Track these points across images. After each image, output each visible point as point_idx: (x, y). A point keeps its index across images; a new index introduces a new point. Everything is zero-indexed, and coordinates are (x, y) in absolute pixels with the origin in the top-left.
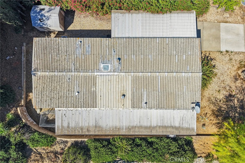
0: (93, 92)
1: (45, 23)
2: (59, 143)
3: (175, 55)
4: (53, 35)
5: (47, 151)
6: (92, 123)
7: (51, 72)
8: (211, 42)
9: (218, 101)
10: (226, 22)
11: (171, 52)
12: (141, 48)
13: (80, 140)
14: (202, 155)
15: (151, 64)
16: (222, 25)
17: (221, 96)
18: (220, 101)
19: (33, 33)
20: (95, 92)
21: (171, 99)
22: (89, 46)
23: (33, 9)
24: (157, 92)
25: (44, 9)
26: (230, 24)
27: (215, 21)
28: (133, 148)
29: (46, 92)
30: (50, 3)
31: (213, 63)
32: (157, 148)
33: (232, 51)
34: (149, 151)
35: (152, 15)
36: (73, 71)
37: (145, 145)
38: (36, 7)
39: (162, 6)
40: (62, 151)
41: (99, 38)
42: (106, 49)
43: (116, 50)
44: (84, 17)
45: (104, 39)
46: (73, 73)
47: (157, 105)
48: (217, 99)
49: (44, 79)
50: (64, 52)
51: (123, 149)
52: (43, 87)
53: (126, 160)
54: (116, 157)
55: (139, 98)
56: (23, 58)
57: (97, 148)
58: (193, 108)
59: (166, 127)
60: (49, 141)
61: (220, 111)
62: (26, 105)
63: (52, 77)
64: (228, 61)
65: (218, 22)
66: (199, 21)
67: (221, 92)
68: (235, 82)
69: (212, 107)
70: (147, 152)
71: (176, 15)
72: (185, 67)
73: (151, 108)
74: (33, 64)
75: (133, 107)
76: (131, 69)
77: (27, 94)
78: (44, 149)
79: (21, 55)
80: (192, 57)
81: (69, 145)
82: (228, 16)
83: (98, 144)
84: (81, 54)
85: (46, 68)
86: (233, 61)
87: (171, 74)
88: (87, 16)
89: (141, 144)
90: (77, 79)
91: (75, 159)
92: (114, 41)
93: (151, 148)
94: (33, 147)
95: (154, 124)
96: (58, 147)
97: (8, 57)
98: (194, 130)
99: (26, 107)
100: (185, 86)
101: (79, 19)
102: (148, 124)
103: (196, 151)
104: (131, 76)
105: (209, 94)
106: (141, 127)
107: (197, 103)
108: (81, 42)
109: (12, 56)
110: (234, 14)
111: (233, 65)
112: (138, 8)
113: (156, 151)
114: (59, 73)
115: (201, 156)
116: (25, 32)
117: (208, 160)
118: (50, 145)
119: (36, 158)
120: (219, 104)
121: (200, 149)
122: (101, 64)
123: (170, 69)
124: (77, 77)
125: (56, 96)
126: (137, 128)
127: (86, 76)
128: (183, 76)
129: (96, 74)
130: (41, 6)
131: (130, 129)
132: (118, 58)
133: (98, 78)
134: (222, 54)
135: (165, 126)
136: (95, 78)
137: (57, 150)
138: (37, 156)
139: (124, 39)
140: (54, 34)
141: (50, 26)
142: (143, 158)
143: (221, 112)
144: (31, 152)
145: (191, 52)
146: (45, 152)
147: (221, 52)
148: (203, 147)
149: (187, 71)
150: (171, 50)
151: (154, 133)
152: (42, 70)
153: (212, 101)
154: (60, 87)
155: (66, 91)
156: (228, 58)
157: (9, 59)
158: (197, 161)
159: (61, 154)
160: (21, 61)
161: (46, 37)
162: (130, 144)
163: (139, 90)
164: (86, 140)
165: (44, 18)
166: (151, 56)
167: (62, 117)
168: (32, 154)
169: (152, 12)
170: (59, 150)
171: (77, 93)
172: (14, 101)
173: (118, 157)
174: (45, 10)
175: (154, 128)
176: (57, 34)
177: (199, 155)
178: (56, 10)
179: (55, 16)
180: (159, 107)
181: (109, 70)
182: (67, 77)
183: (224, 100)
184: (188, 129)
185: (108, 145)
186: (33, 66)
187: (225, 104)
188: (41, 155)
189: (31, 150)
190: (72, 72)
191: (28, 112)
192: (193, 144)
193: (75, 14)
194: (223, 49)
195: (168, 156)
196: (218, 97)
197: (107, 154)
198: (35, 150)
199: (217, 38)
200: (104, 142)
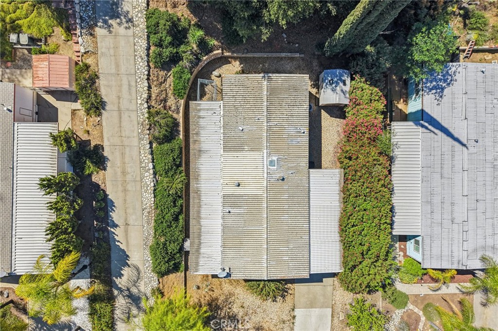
0: (242, 147)
1: (328, 86)
2: (177, 103)
3: (288, 247)
4: (314, 91)
5: (168, 90)
6: (204, 146)
7: (268, 97)
8: (306, 296)
9: (230, 306)
10: (332, 316)
11: (292, 242)
12: (296, 205)
13: (181, 128)
14: (161, 284)
15: (277, 218)
16: (329, 311)
17: (236, 309)
18: (230, 308)
19: (316, 66)
20: (243, 150)
21: (234, 242)
22: (299, 142)
23: (345, 71)
24: (243, 226)
25: (345, 84)
26: (331, 321)
27: (334, 302)
28: (172, 196)
29: (242, 90)
30: (353, 92)
31: (279, 298)
32: (171, 226)
33: (295, 324)
34: (169, 217)
35: (337, 218)
36: (268, 124)
37: (175, 211)
38: (348, 75)
39: (347, 231)
40: (168, 108)
41: (308, 155)
42: (295, 163)
43: (294, 175)
44: (338, 131)
45: (307, 160)
46: (266, 124)
47: (227, 226)
48: (232, 304)
49: (259, 89)
50: (292, 112)
51: (171, 184)
52: (248, 87)
53: (157, 187)
54: (161, 175)
55: (235, 204)
56: (285, 54)
57: (172, 151)
58: (224, 270)
59: (199, 236)
60: (180, 91)
61: (217, 309)
62: (224, 57)
63: (261, 98)
64: (282, 319)
65: (332, 305)
66: (334, 281)
67: (241, 310)
68: (254, 328)
69: (222, 298)
70: (167, 213)
71: (338, 248)
72: (274, 259)
73: (223, 218)
74: (277, 75)
75: (224, 196)
76: (271, 193)
77: (237, 59)
78: (170, 85)
79: (289, 52)
80: (286, 267)
81: (175, 115)
82: (341, 319)
83: (177, 153)
84: (289, 133)
85: (272, 91)
86: (282, 325)
87: (266, 243)
88: (339, 135)
89: (176, 206)
90: (259, 129)
91: (160, 125)
92: (305, 173)
93: (171, 218)
94: (174, 73)
95: (203, 222)
96: (172, 102)
97: (285, 36)
98: (196, 272)
99: (221, 57)
100: (250, 259)
101: (336, 124)
102: (202, 216)
103: (166, 277)
104: (262, 193)
105: (238, 294)
106: (200, 207)
107: (230, 275)
108: (304, 133)
109: (287, 40)
110: (343, 326)
111: (276, 326)
112: (347, 202)
113: (168, 225)
114: (266, 108)
115: (159, 283)
116: (318, 55)
117: (156, 291)
118: (175, 92)
119: (161, 77)
120: (225, 307)
121: (168, 282)
122: (277, 157)
123: (271, 241)
124: (261, 129)
125: (237, 104)
126: (198, 201)
127: (263, 139)
128: (263, 257)
129: (265, 151)
130: (350, 80)
131: (197, 192)
132: (284, 177)
133: (259, 153)
134: (291, 310)
135: (201, 236)
136: (259, 150)
137: (169, 101)
138: (162, 77)
139: (308, 185)
140: (316, 93)
141: (324, 91)
142: (160, 209)
143: (215, 310)
144: (167, 70)
145: (292, 267)
146: (167, 86)
147: (293, 310)
148: (170, 286)
149: (269, 261)
150: (294, 242)
151: (192, 222)
152: (269, 86)
153: (229, 298)
154: (248, 108)
155: (244, 115)
156: (286, 318)
157: (283, 36)
158: (154, 278)
159: (165, 107)
160: (281, 52)
161: (312, 83)
162: (176, 193)
163: (245, 204)
164: (181, 137)
165: (334, 85)
166: (287, 218)
167: (212, 109)
168: (165, 72)
169: (340, 219)
170: (168, 104)
171: (241, 129)
172: (228, 44)
173: (160, 177)
174: (343, 87)
175: (199, 222)
176: (316, 97)
177: (161, 280)
178: (345, 99)
179: (336, 99)
180: (224, 227)
181: (269, 167)
182: (261, 117)
183: (231, 313)
184: (197, 264)
185: (176, 165)
186: (274, 75)
187: (225, 314)
188: (163, 83)
189: (169, 70)
190: (267, 122)
191: (214, 59)
192: (174, 272)
193: (342, 120)
194: (297, 312)
195: (163, 240)
196: (235, 306)
197: (165, 165)
198: (169, 74)
199: (312, 305)
200: (179, 160)
